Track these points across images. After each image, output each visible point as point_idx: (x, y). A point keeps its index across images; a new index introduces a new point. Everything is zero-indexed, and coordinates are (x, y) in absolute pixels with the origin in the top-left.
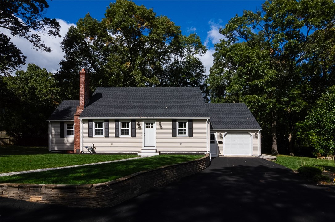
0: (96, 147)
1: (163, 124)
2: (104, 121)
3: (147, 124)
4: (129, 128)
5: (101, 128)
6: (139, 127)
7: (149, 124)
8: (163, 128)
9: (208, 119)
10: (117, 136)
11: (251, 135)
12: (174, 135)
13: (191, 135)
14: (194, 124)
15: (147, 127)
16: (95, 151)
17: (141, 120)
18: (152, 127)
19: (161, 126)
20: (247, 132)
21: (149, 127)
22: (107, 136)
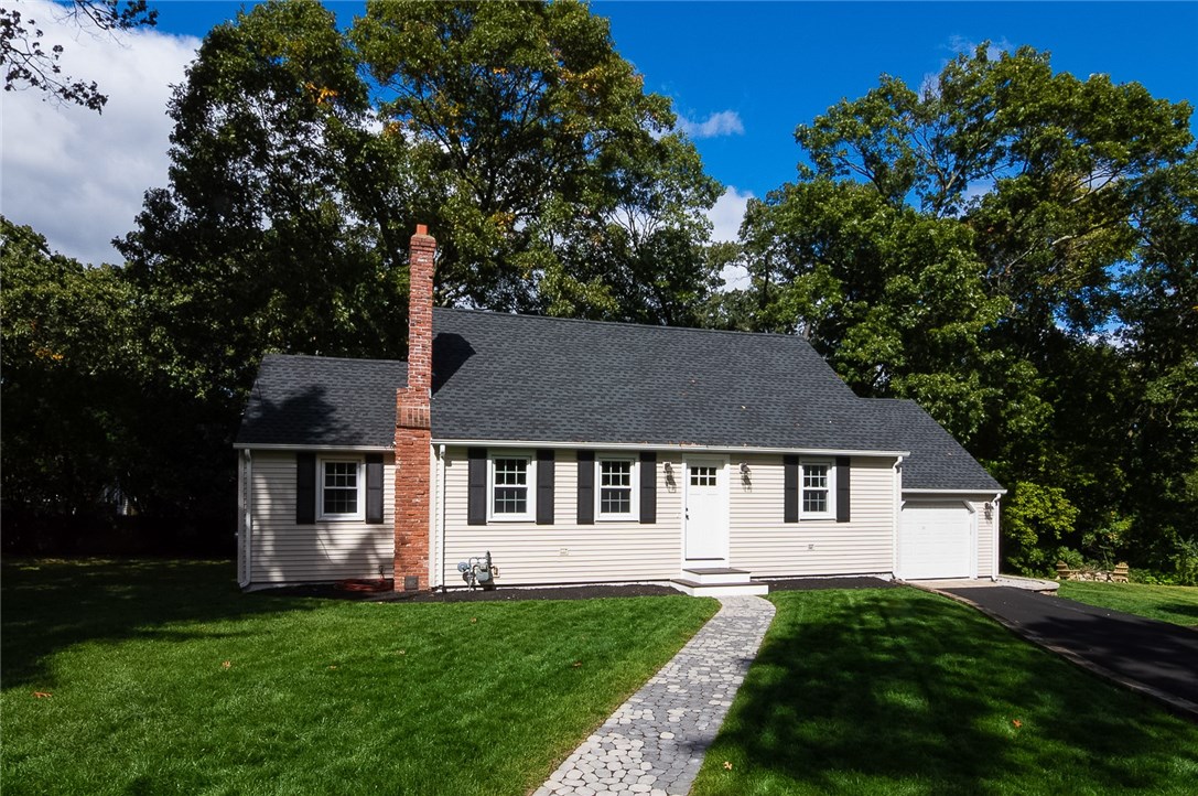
0: (498, 566)
1: (757, 471)
2: (534, 454)
3: (694, 471)
4: (628, 484)
5: (519, 486)
6: (670, 480)
7: (703, 472)
8: (752, 486)
9: (901, 455)
10: (585, 516)
11: (972, 512)
12: (791, 516)
13: (843, 515)
14: (856, 473)
15: (694, 482)
16: (496, 582)
17: (676, 456)
18: (713, 482)
19: (746, 481)
20: (959, 501)
21: (703, 482)
22: (546, 516)
